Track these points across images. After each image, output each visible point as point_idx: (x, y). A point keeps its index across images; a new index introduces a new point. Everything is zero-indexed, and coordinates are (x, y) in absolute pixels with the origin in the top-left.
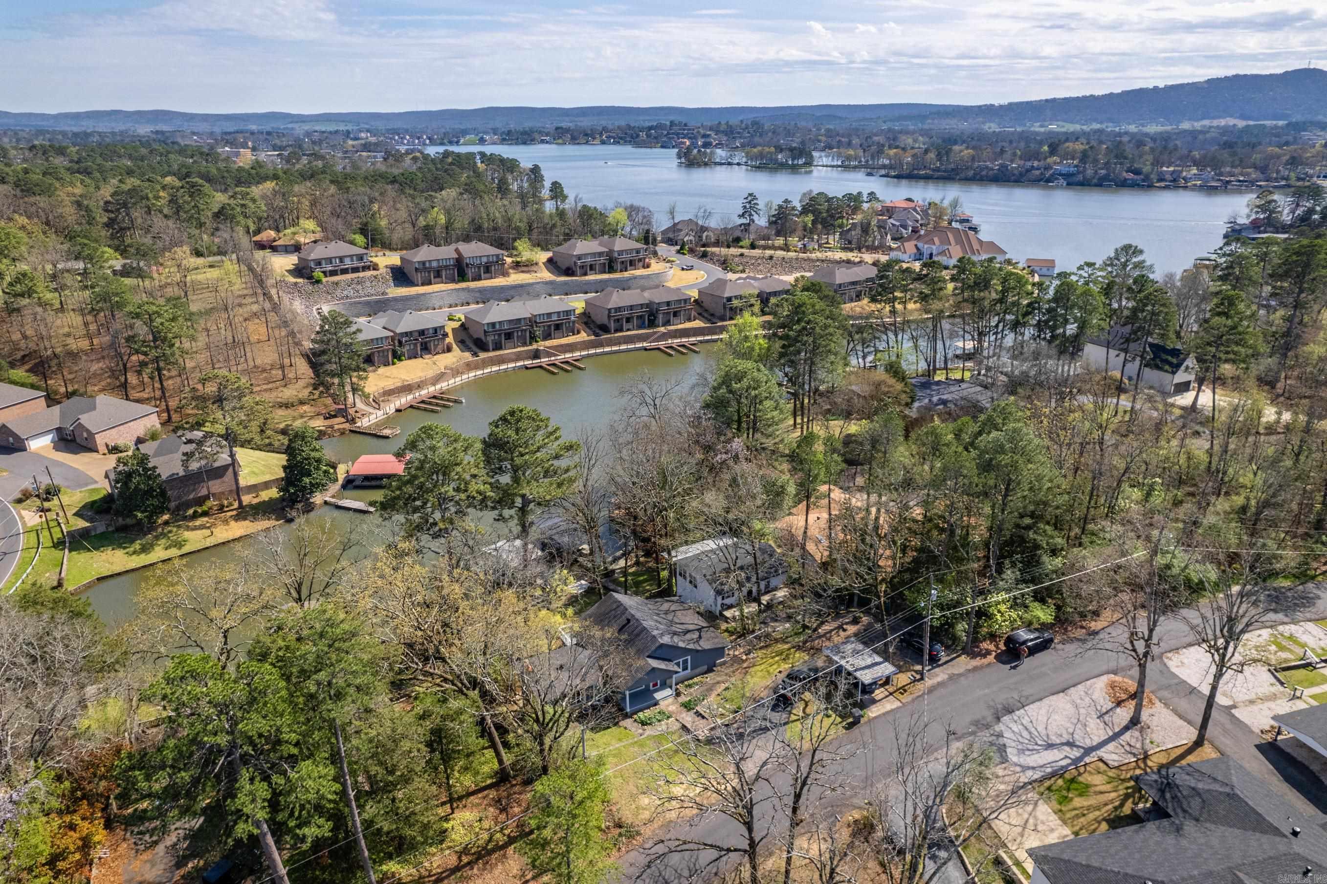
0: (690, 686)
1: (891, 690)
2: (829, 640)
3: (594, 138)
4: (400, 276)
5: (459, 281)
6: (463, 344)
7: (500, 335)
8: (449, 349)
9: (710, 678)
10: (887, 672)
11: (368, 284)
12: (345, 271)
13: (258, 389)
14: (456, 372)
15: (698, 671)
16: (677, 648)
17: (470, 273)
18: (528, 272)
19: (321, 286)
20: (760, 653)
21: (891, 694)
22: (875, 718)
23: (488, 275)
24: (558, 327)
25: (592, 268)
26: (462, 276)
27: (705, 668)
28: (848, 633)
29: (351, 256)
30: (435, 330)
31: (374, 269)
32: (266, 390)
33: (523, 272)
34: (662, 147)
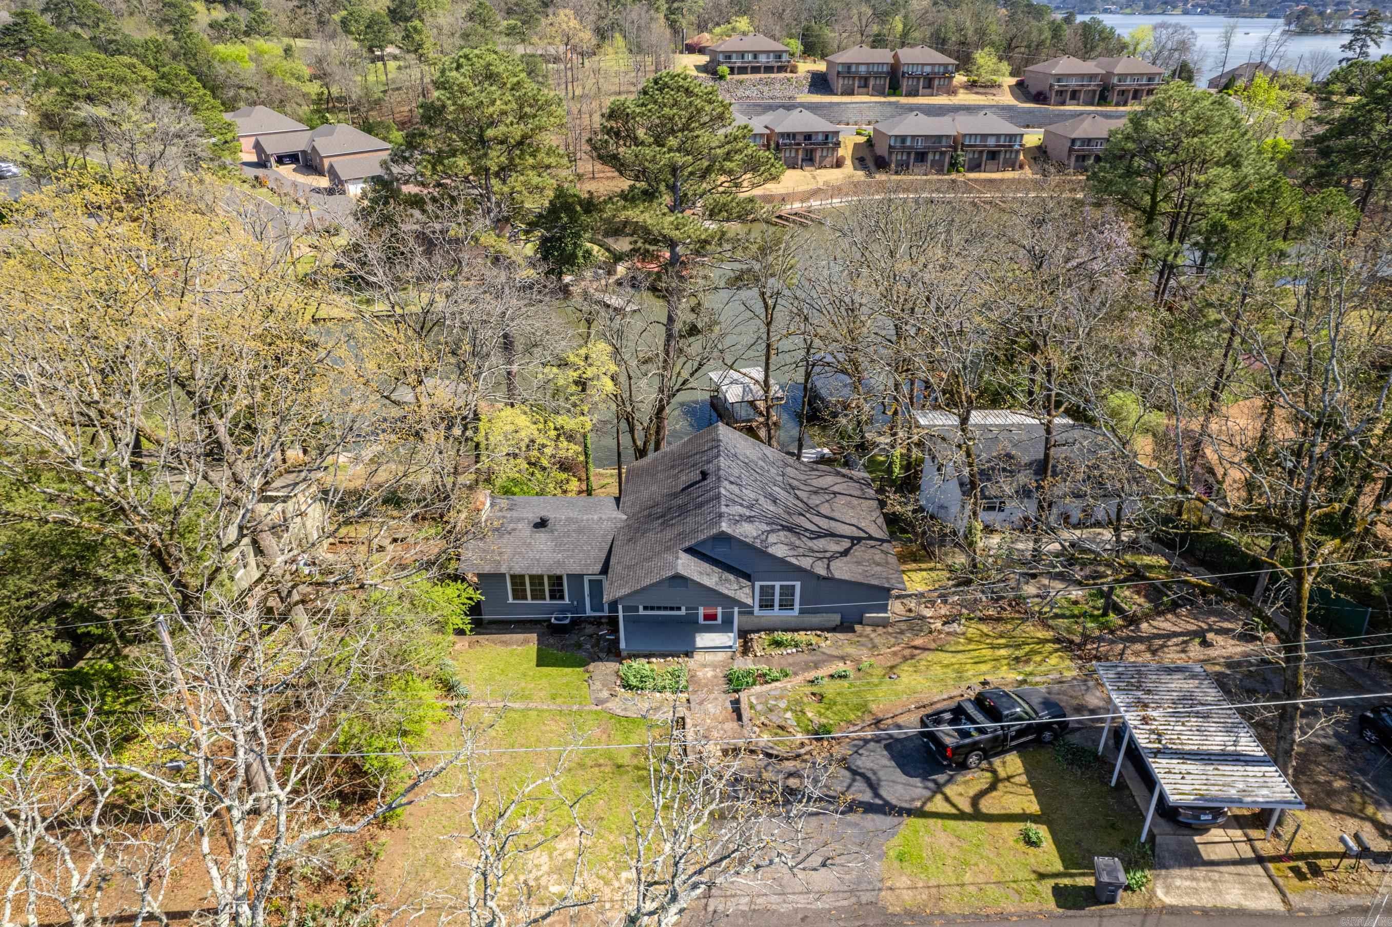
0: (778, 644)
1: (1267, 847)
2: (1154, 653)
3: (1174, 7)
4: (820, 83)
5: (889, 95)
6: (860, 162)
7: (909, 154)
8: (839, 164)
9: (828, 643)
10: (1262, 796)
11: (778, 86)
12: (756, 70)
13: (601, 175)
14: (837, 191)
15: (816, 619)
16: (763, 554)
17: (905, 84)
18: (985, 94)
19: (723, 83)
20: (973, 630)
21: (1260, 860)
22: (1174, 911)
23: (928, 91)
24: (993, 155)
25: (1074, 95)
26: (894, 88)
27: (836, 619)
28: (1212, 653)
29: (767, 52)
30: (826, 135)
31: (792, 72)
32: (608, 178)
33: (977, 93)
34: (1269, 16)
